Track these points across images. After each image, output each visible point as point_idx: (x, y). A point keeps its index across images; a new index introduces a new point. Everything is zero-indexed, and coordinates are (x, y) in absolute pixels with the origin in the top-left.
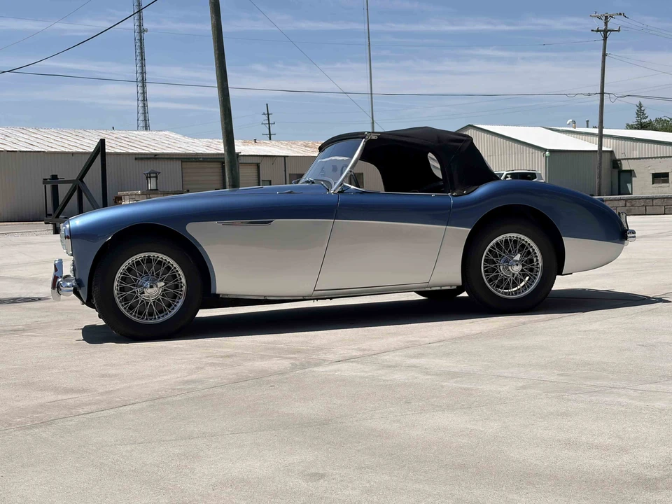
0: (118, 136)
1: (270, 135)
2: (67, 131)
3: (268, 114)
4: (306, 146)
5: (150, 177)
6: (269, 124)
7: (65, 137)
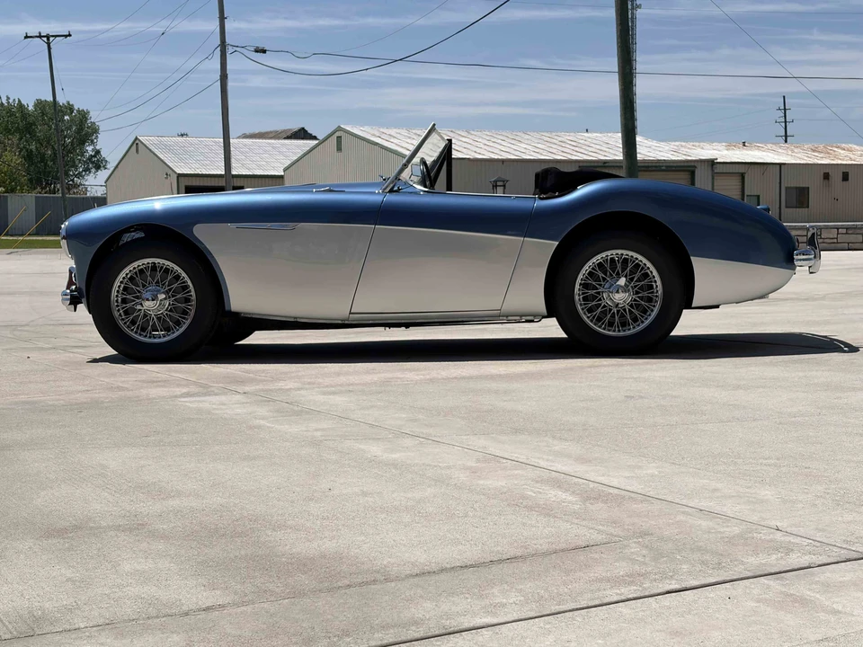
0: (563, 139)
1: (786, 136)
2: (503, 133)
3: (785, 109)
4: (814, 151)
5: (496, 186)
6: (786, 122)
7: (499, 141)
